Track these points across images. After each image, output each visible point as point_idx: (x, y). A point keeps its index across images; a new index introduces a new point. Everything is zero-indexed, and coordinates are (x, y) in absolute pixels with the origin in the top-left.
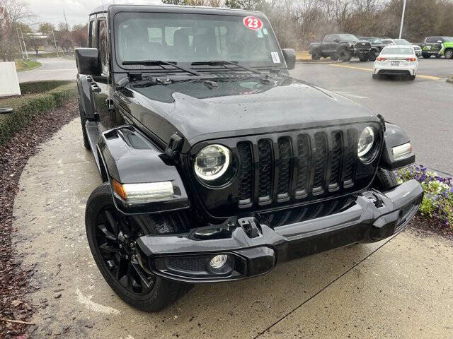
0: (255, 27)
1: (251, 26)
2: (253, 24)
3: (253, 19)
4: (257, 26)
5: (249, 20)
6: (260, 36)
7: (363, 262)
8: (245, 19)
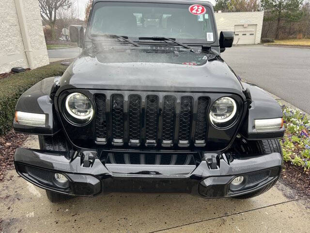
0: (198, 13)
1: (195, 12)
2: (197, 11)
3: (198, 6)
4: (200, 11)
5: (194, 8)
6: (201, 19)
7: (235, 216)
8: (191, 6)
